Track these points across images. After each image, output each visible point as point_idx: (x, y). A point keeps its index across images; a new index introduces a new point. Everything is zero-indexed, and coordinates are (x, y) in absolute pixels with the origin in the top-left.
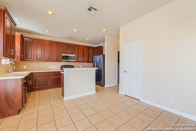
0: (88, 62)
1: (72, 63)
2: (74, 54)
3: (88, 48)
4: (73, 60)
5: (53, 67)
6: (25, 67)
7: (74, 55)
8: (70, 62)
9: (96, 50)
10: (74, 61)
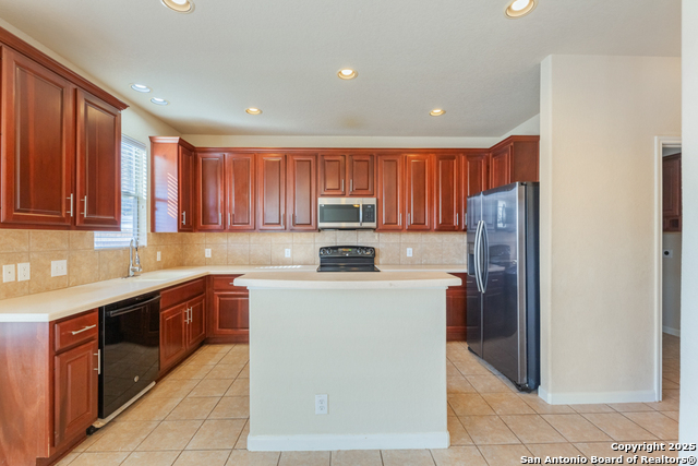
0: (446, 227)
1: (368, 233)
2: (372, 195)
3: (447, 156)
4: (366, 225)
5: (293, 253)
6: (208, 253)
7: (371, 201)
8: (361, 233)
9: (493, 163)
10: (373, 225)
